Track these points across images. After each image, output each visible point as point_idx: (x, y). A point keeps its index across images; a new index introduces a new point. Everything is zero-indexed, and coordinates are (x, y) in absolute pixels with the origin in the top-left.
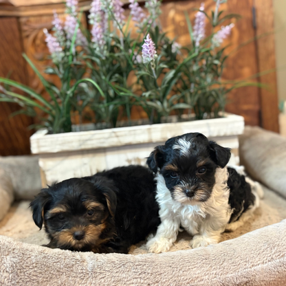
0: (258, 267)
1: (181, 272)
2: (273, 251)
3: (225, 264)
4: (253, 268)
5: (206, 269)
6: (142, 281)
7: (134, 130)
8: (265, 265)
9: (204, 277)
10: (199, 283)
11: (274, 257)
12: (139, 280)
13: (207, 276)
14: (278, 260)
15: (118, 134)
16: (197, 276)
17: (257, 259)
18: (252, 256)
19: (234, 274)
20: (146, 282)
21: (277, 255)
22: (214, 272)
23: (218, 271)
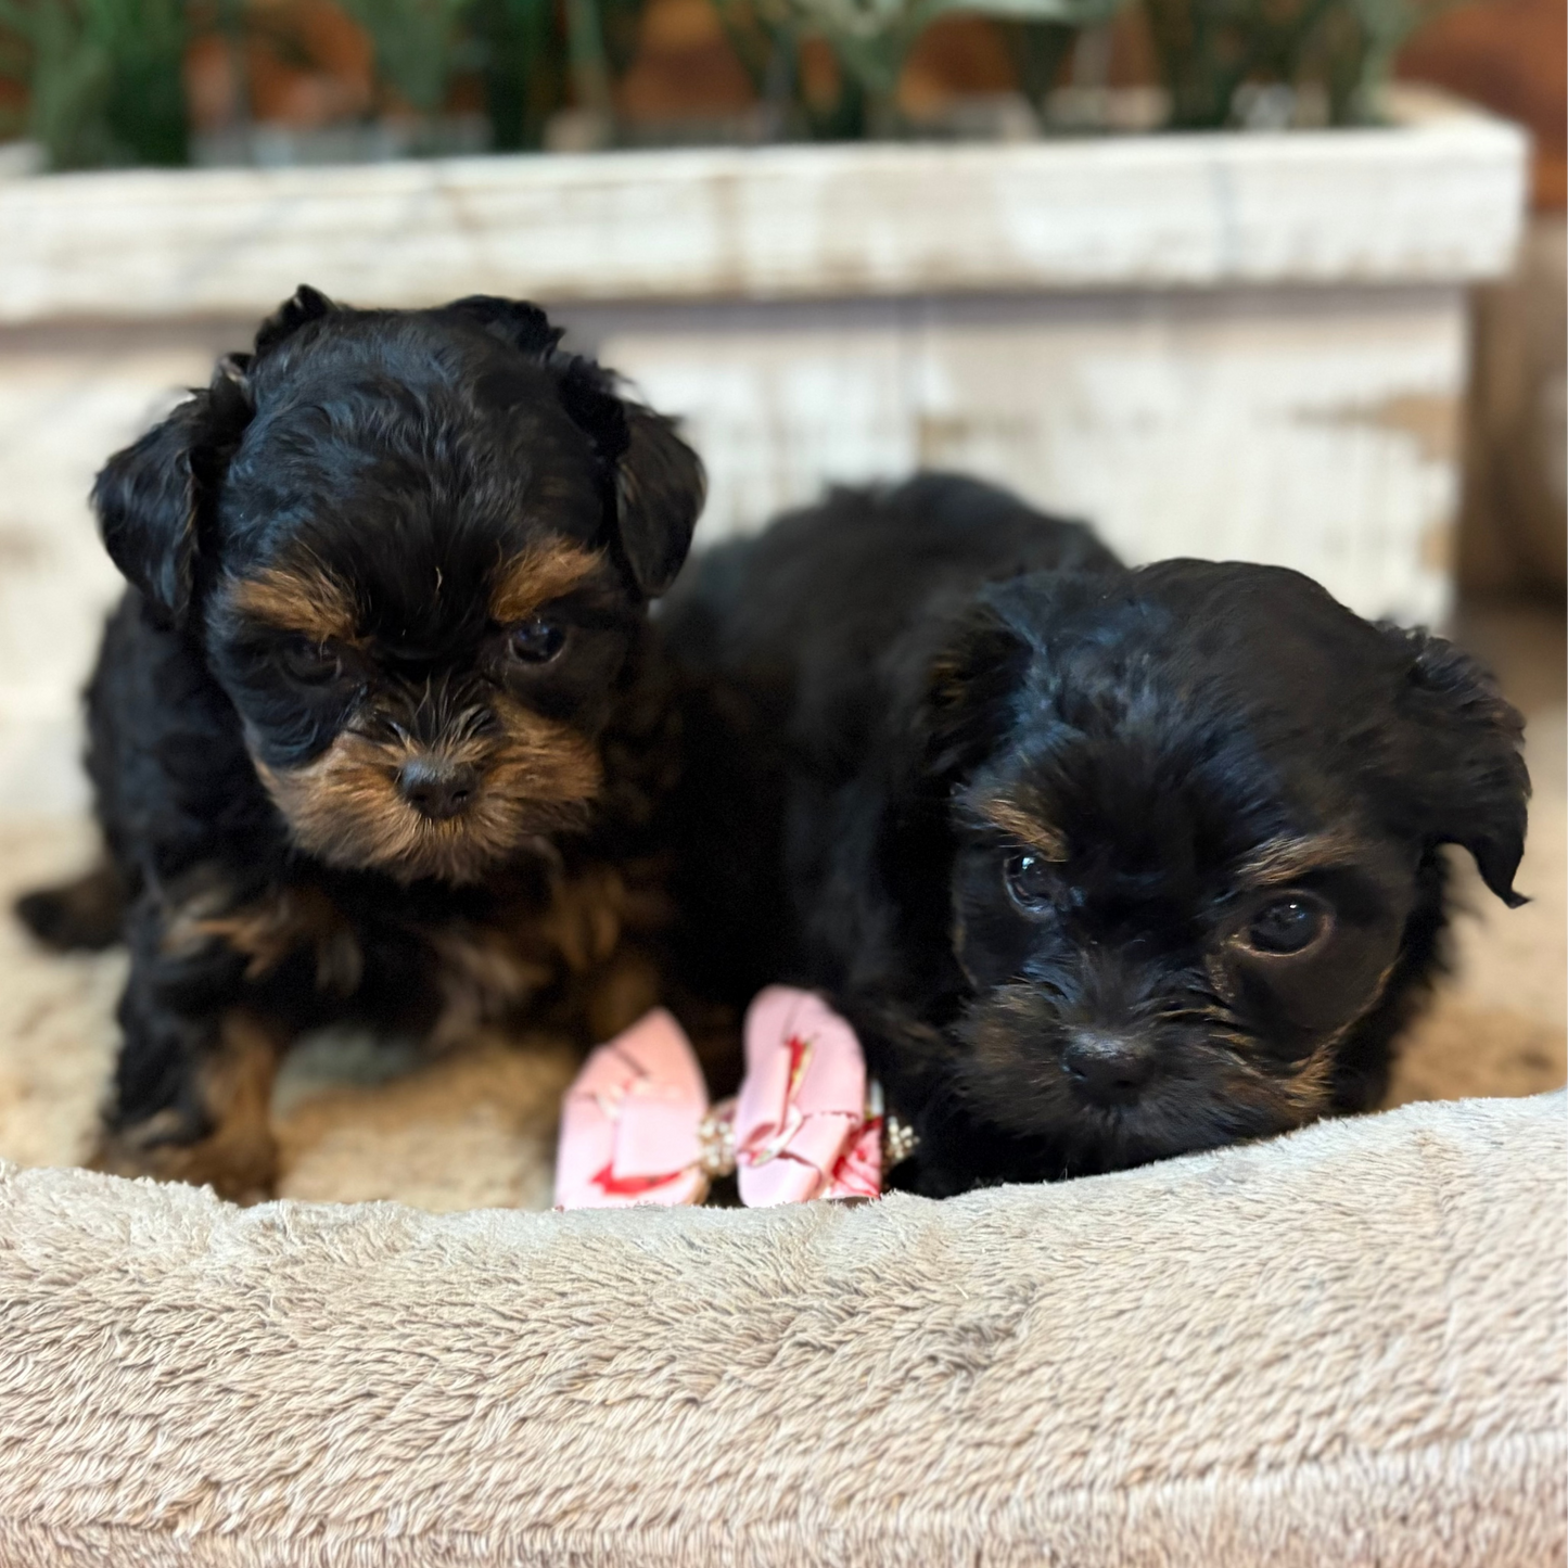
0: (1191, 1486)
1: (502, 1420)
2: (1369, 1374)
3: (901, 1412)
4: (1139, 1497)
5: (721, 1429)
6: (161, 1447)
7: (607, 186)
8: (1263, 1486)
9: (691, 1501)
10: (633, 1543)
11: (1357, 1426)
12: (137, 1432)
13: (716, 1497)
14: (1392, 1465)
15: (484, 206)
16: (626, 1475)
17: (1200, 1423)
18: (1157, 1380)
19: (955, 1519)
20: (190, 1455)
21: (1393, 1411)
22: (789, 1467)
23: (820, 1463)
